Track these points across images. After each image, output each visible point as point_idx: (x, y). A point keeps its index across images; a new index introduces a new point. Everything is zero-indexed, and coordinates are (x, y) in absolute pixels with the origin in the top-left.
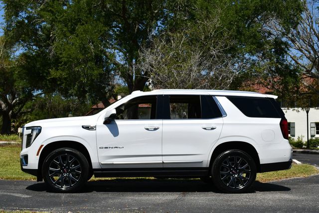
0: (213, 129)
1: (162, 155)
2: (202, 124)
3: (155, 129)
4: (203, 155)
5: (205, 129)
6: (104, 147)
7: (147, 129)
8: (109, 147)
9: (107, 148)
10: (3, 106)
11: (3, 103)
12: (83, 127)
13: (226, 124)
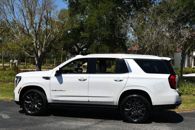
0: (121, 81)
1: (88, 97)
2: (114, 77)
3: (84, 80)
4: (114, 97)
5: (116, 81)
6: (54, 90)
7: (80, 80)
8: (57, 90)
9: (56, 91)
10: (76, 49)
11: (76, 47)
12: (43, 77)
13: (130, 78)
